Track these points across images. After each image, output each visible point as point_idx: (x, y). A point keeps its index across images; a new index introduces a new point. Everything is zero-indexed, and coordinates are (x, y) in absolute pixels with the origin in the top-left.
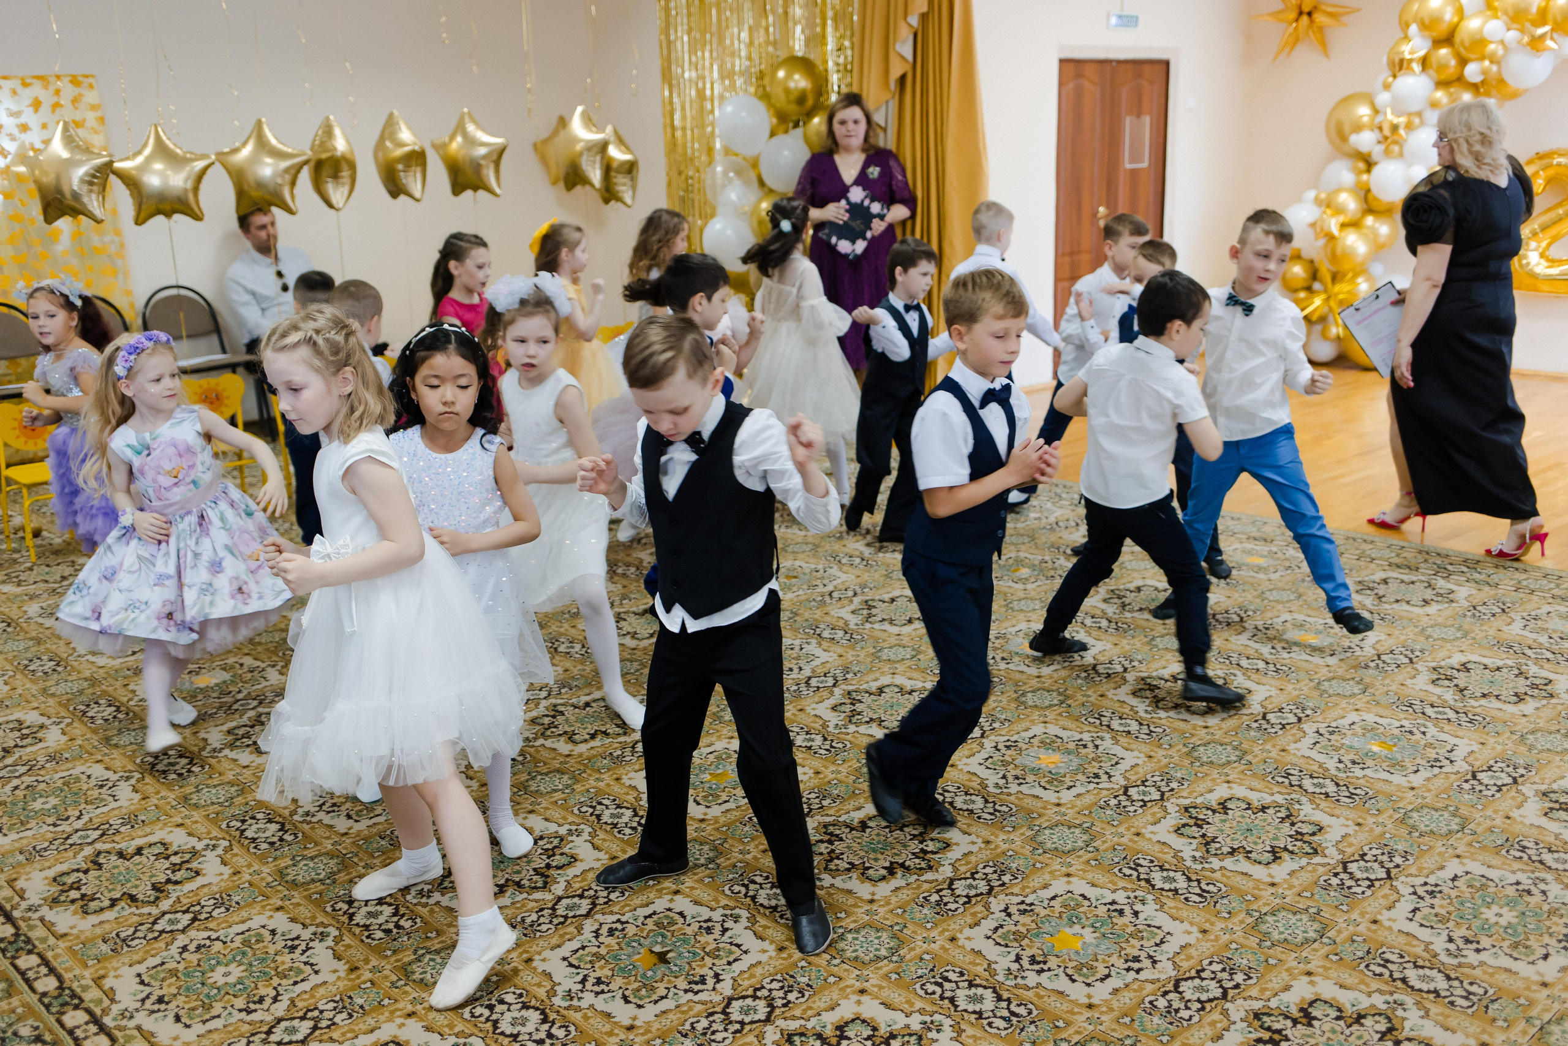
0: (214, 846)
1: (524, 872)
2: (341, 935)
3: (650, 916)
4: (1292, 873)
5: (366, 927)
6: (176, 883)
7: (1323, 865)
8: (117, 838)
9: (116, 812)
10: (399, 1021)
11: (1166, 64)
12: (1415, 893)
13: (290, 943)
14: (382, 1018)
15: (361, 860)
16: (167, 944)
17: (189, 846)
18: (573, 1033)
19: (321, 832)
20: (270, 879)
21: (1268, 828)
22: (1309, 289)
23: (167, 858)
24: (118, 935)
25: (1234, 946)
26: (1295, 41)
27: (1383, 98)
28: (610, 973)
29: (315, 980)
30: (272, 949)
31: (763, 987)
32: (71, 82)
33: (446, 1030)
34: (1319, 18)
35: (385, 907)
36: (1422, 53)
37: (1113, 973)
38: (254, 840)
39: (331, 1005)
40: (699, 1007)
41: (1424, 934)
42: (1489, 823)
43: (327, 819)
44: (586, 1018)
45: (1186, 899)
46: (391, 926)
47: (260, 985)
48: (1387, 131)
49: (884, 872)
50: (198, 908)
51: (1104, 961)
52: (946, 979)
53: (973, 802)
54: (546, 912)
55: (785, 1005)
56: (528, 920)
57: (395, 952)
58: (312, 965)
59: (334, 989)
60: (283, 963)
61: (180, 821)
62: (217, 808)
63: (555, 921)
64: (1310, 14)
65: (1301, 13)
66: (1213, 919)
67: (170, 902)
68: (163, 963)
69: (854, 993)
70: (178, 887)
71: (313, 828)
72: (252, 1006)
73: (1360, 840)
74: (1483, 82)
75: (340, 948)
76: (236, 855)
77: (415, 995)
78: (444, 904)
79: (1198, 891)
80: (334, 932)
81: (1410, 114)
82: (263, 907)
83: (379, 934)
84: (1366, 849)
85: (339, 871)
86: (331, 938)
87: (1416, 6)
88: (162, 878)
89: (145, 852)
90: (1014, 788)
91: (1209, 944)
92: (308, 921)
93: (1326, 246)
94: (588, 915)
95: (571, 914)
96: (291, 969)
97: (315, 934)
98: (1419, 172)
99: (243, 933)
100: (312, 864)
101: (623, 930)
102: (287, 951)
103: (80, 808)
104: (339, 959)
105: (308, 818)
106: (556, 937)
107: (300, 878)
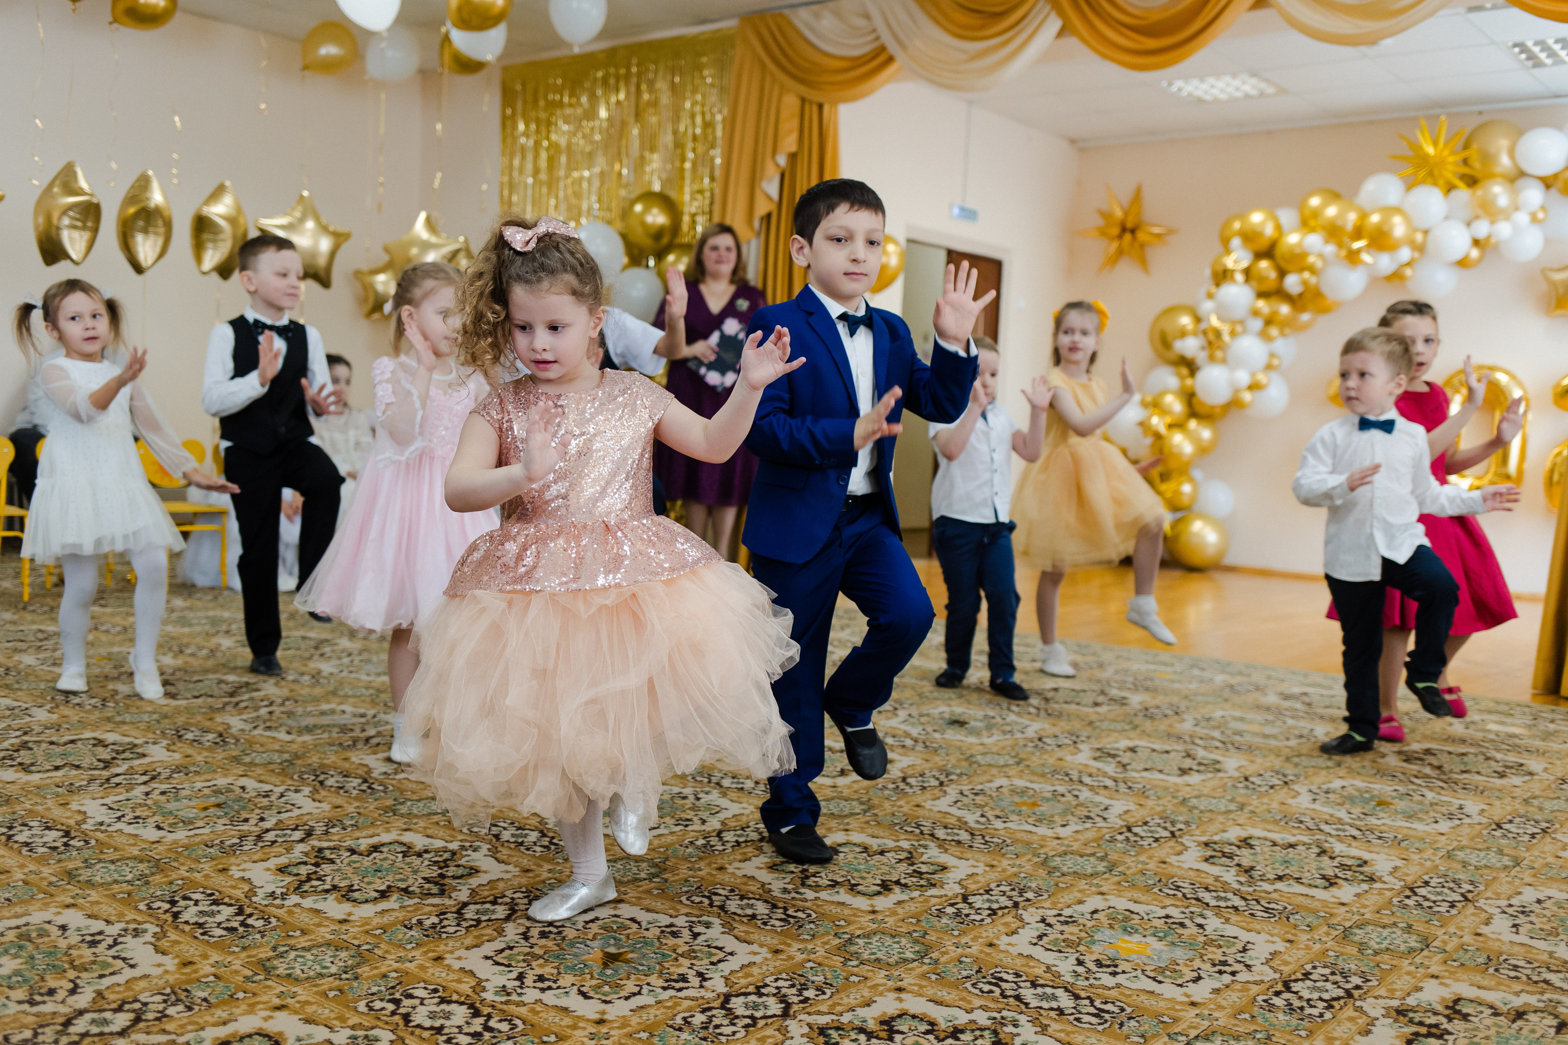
1: (411, 880)
2: (164, 932)
3: (592, 921)
4: (1358, 896)
5: (200, 925)
7: (1387, 890)
10: (263, 1013)
11: (998, 266)
12: (1505, 913)
13: (88, 938)
14: (238, 1011)
15: (182, 864)
18: (520, 1026)
19: (121, 839)
20: (54, 879)
21: (1306, 861)
25: (1331, 953)
26: (1119, 256)
27: (1207, 306)
28: (555, 971)
29: (131, 973)
30: (62, 944)
31: (767, 985)
33: (336, 1023)
34: (1141, 236)
35: (223, 907)
36: (1245, 264)
37: (1204, 976)
38: (27, 844)
40: (689, 1003)
41: (1540, 945)
42: (1541, 861)
43: (129, 829)
44: (534, 1012)
45: (1252, 915)
46: (234, 925)
47: (48, 977)
48: (1211, 336)
49: (877, 888)
51: (1186, 965)
52: (1001, 980)
53: (956, 834)
54: (450, 916)
55: (803, 1002)
56: (427, 923)
58: (124, 959)
59: (159, 982)
60: (81, 956)
63: (465, 924)
64: (1133, 231)
66: (1293, 931)
69: (889, 991)
71: (110, 836)
72: (38, 998)
73: (1413, 871)
74: (1301, 295)
75: (164, 944)
77: (282, 989)
78: (306, 906)
79: (1260, 908)
80: (153, 929)
81: (1233, 322)
82: (46, 904)
83: (219, 932)
84: (1426, 878)
85: (153, 874)
86: (149, 935)
87: (1237, 225)
90: (999, 825)
91: (1302, 952)
92: (113, 918)
93: (1153, 446)
94: (508, 919)
95: (484, 918)
96: (93, 963)
97: (125, 930)
98: (1243, 377)
99: (18, 927)
100: (113, 867)
101: (560, 933)
102: (85, 945)
104: (165, 954)
105: (103, 828)
106: (470, 939)
107: (97, 879)
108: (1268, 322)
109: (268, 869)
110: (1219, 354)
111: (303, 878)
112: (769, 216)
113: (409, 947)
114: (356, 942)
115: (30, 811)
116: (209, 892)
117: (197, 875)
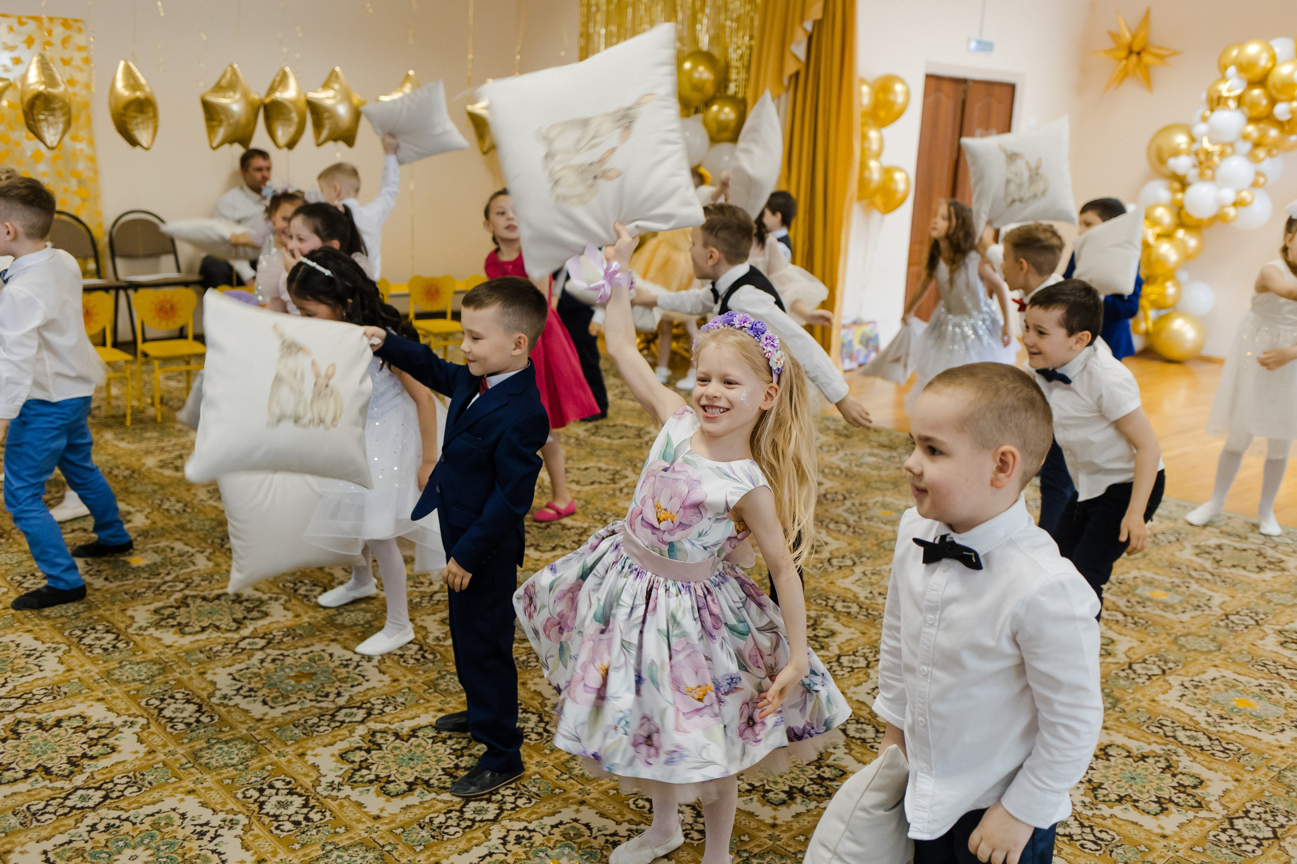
0: (132, 723)
1: (433, 771)
2: (250, 824)
3: (556, 826)
4: (1181, 826)
5: (276, 817)
6: (92, 758)
7: (1210, 820)
8: (38, 708)
9: (40, 682)
11: (1012, 87)
13: (199, 829)
15: (274, 747)
16: (77, 822)
17: (108, 721)
19: (236, 716)
20: (184, 761)
21: (1150, 777)
23: (85, 732)
24: (28, 808)
26: (1125, 74)
27: (1201, 129)
30: (180, 834)
32: (63, 25)
34: (1146, 58)
35: (295, 797)
36: (1238, 92)
38: (171, 719)
43: (244, 704)
45: (1082, 846)
46: (300, 818)
48: (1202, 157)
49: (783, 796)
50: (110, 785)
53: (865, 731)
54: (454, 814)
56: (436, 822)
57: (303, 845)
58: (219, 854)
60: (191, 849)
61: (101, 695)
62: (138, 685)
63: (463, 824)
64: (1139, 54)
67: (83, 777)
68: (71, 842)
70: (93, 762)
71: (229, 712)
73: (1241, 796)
74: (1289, 121)
75: (248, 838)
76: (153, 733)
78: (353, 798)
79: (1092, 838)
80: (243, 820)
81: (1224, 144)
82: (175, 789)
83: (288, 826)
84: (1248, 805)
85: (252, 757)
86: (240, 827)
87: (1235, 53)
88: (78, 752)
89: (64, 724)
92: (218, 807)
93: (1142, 254)
94: (495, 820)
95: (478, 818)
96: (198, 857)
97: (224, 821)
98: (1228, 195)
99: (152, 815)
100: (226, 749)
101: (530, 838)
102: (195, 836)
103: (6, 675)
104: (247, 850)
105: (225, 702)
106: (464, 842)
107: (213, 761)
108: (1257, 145)
109: (333, 755)
110: (1209, 173)
111: (356, 766)
112: (797, 74)
113: (418, 849)
114: (382, 842)
115: (178, 681)
116: (288, 779)
117: (283, 760)
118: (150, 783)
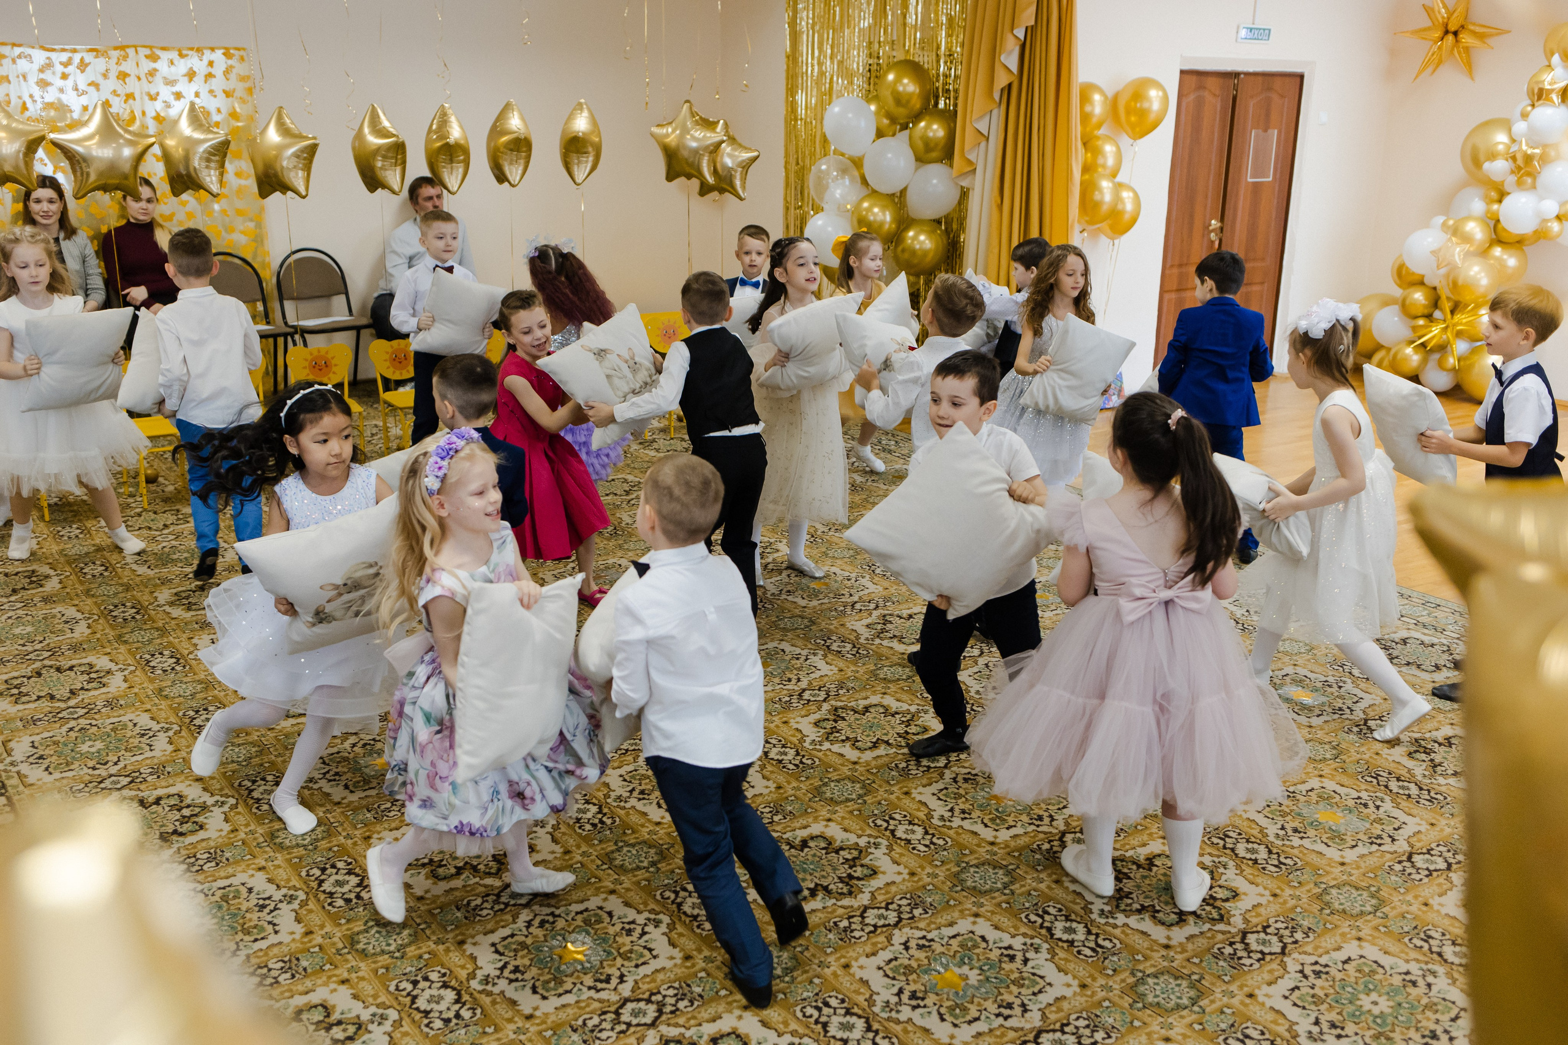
0: (223, 803)
2: (307, 900)
3: (581, 913)
4: (1190, 938)
5: (331, 894)
6: (181, 834)
7: (1223, 933)
8: (142, 787)
9: (148, 762)
10: (333, 986)
12: (1301, 972)
13: (261, 902)
14: (319, 982)
15: (344, 830)
17: (201, 800)
18: (478, 1015)
19: (317, 799)
20: (261, 840)
22: (1429, 317)
23: (179, 810)
25: (1106, 1004)
26: (1435, 63)
27: (1520, 127)
28: (528, 963)
29: (273, 939)
30: (245, 906)
31: (659, 992)
32: (224, 54)
33: (371, 1000)
35: (352, 876)
37: (983, 1017)
38: (258, 800)
39: (281, 964)
40: (596, 1005)
41: (1293, 1014)
42: (1405, 907)
44: (494, 1003)
45: (1079, 952)
46: (352, 896)
48: (1520, 162)
50: (192, 860)
51: (979, 1004)
52: (827, 1005)
53: (913, 832)
54: (491, 898)
55: (672, 1012)
56: (473, 904)
58: (275, 925)
59: (286, 949)
60: (250, 920)
62: (234, 766)
63: (497, 907)
64: (1455, 34)
65: (1447, 32)
66: (1097, 975)
69: (738, 1008)
70: (181, 839)
73: (1270, 911)
75: (303, 912)
76: (239, 813)
77: (354, 963)
79: (1093, 945)
80: (302, 896)
81: (1545, 146)
82: (248, 865)
83: (340, 903)
84: (1272, 921)
85: (323, 839)
87: (1560, 36)
89: (162, 802)
90: (957, 822)
91: (1083, 999)
92: (283, 883)
93: (1448, 274)
95: (512, 902)
96: (255, 927)
97: (285, 896)
98: (1551, 207)
99: (224, 888)
101: (553, 923)
102: (257, 909)
103: (120, 754)
104: (299, 922)
105: (311, 785)
106: (492, 923)
107: (287, 842)
110: (1529, 180)
112: (1010, 85)
115: (272, 763)
116: (350, 860)
117: (350, 842)
118: (228, 860)
